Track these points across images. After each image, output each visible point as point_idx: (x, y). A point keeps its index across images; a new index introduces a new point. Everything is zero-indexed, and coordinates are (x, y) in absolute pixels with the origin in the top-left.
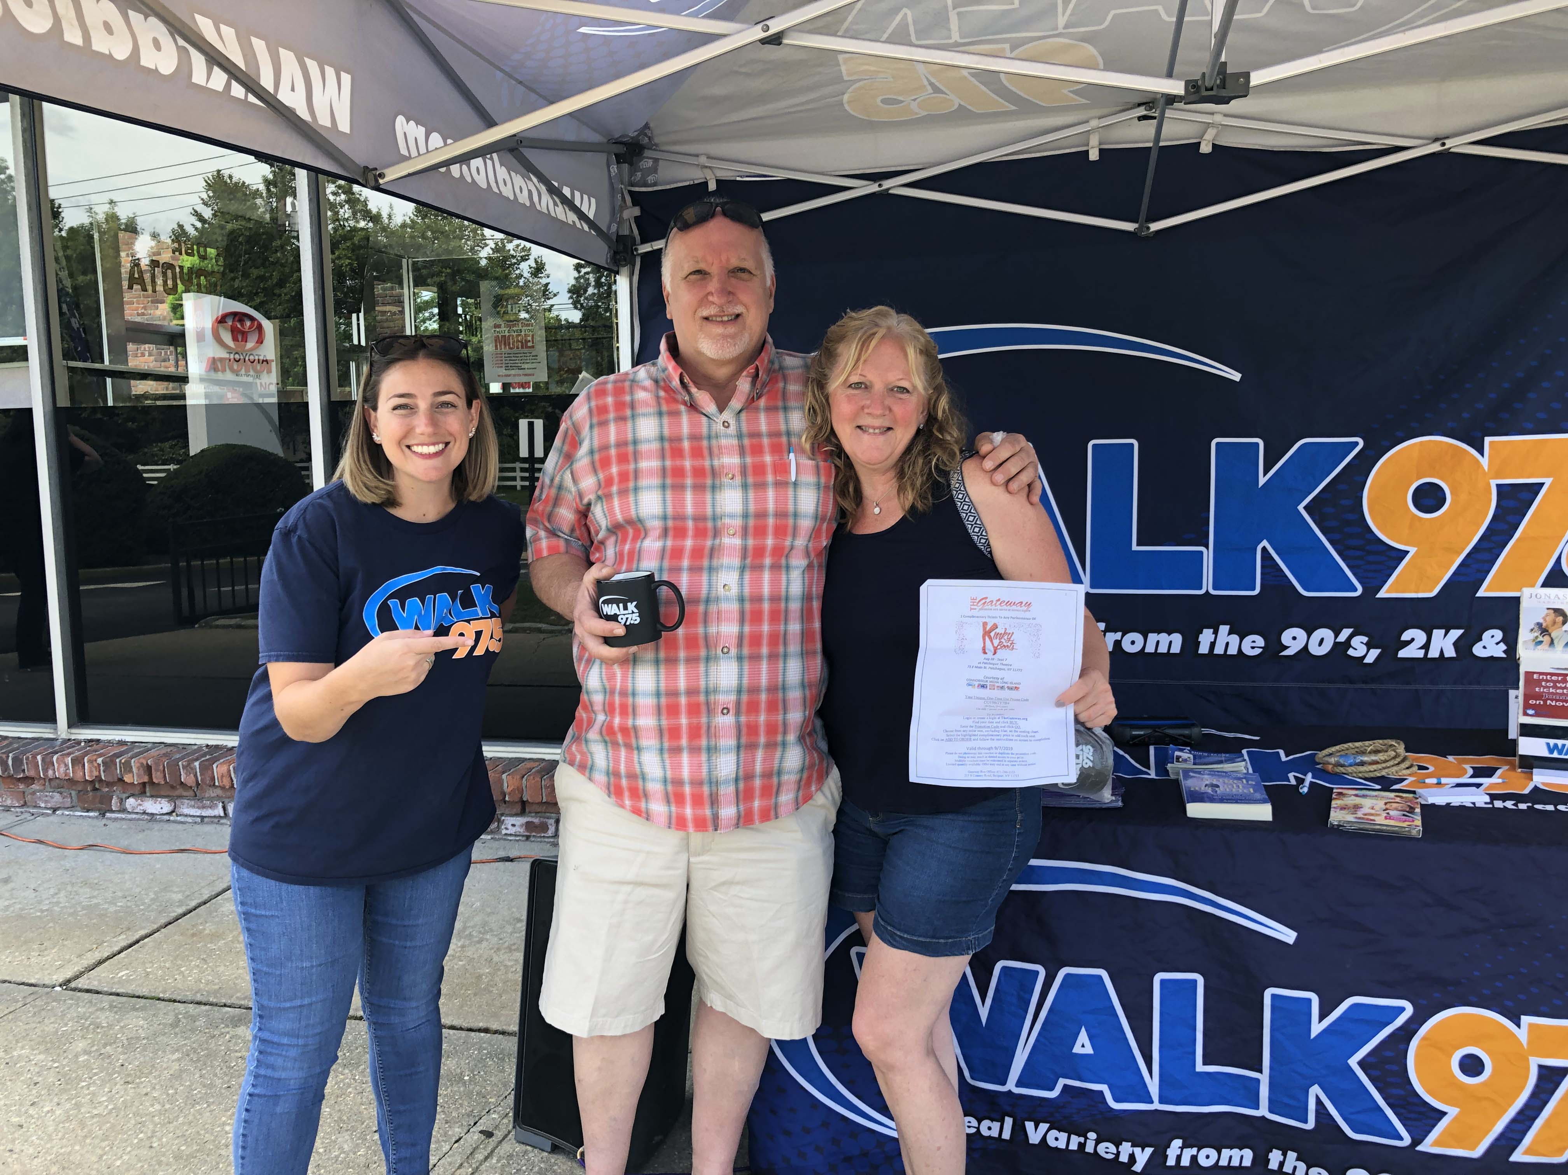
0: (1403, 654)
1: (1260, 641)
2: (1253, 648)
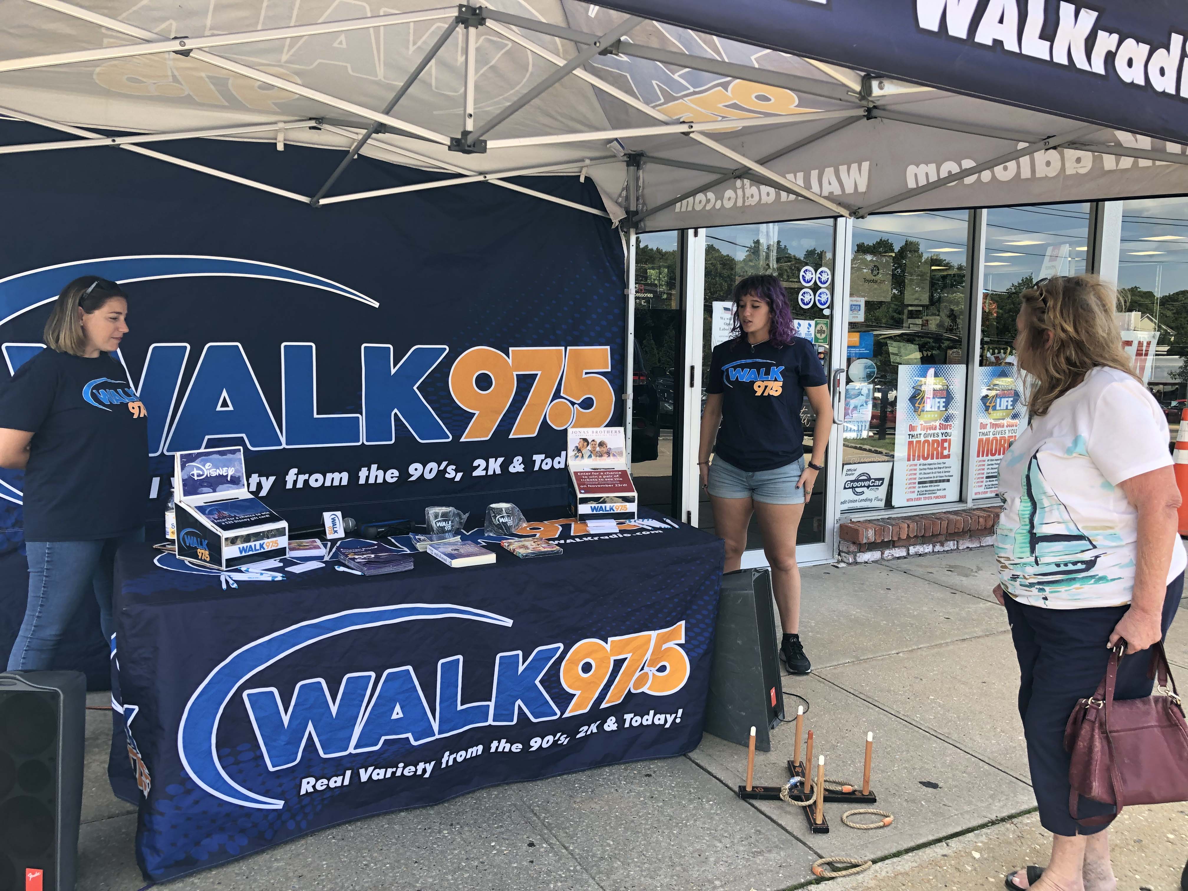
0: (475, 474)
1: (396, 473)
2: (392, 477)
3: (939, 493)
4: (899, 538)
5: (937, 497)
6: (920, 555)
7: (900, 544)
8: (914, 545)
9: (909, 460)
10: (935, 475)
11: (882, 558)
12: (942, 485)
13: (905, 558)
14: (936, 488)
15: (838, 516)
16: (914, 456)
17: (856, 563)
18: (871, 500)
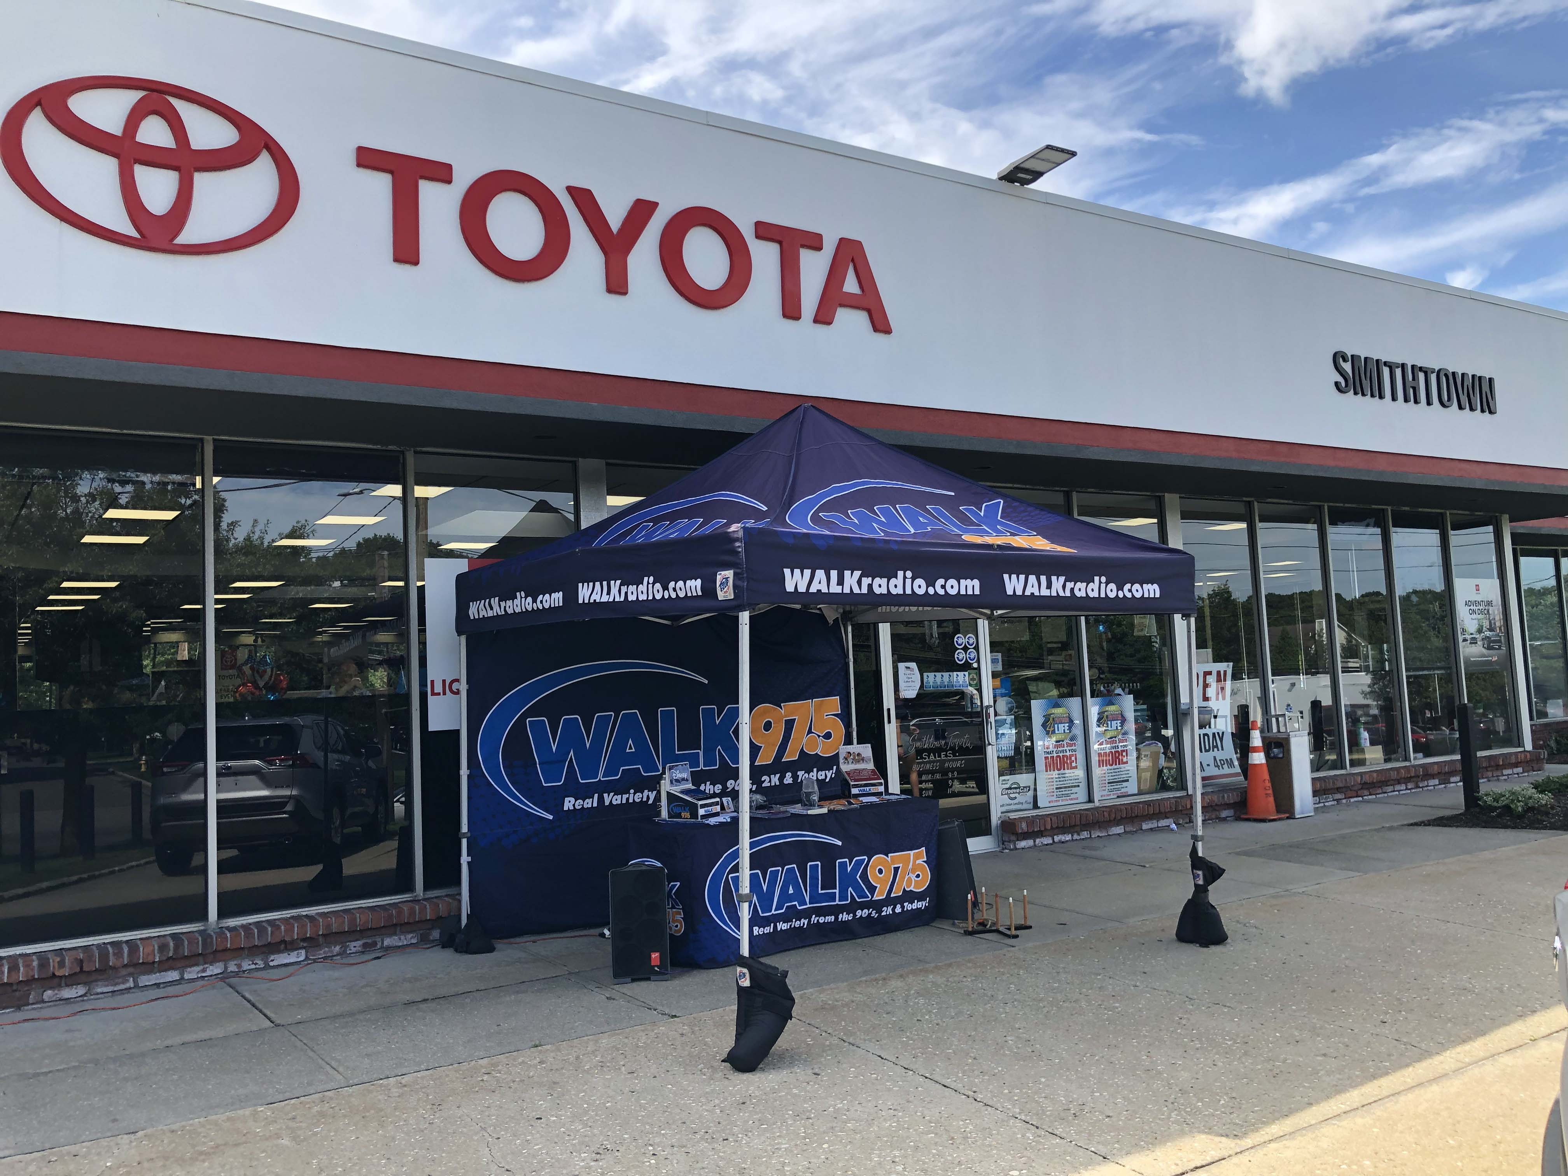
0: (764, 785)
3: (1073, 796)
4: (1046, 829)
5: (1072, 799)
6: (1063, 842)
7: (1047, 833)
8: (1057, 834)
9: (1047, 771)
10: (1068, 782)
11: (1035, 845)
12: (1074, 790)
13: (1051, 844)
14: (1070, 792)
15: (999, 814)
16: (1050, 767)
17: (1016, 849)
18: (1022, 803)
